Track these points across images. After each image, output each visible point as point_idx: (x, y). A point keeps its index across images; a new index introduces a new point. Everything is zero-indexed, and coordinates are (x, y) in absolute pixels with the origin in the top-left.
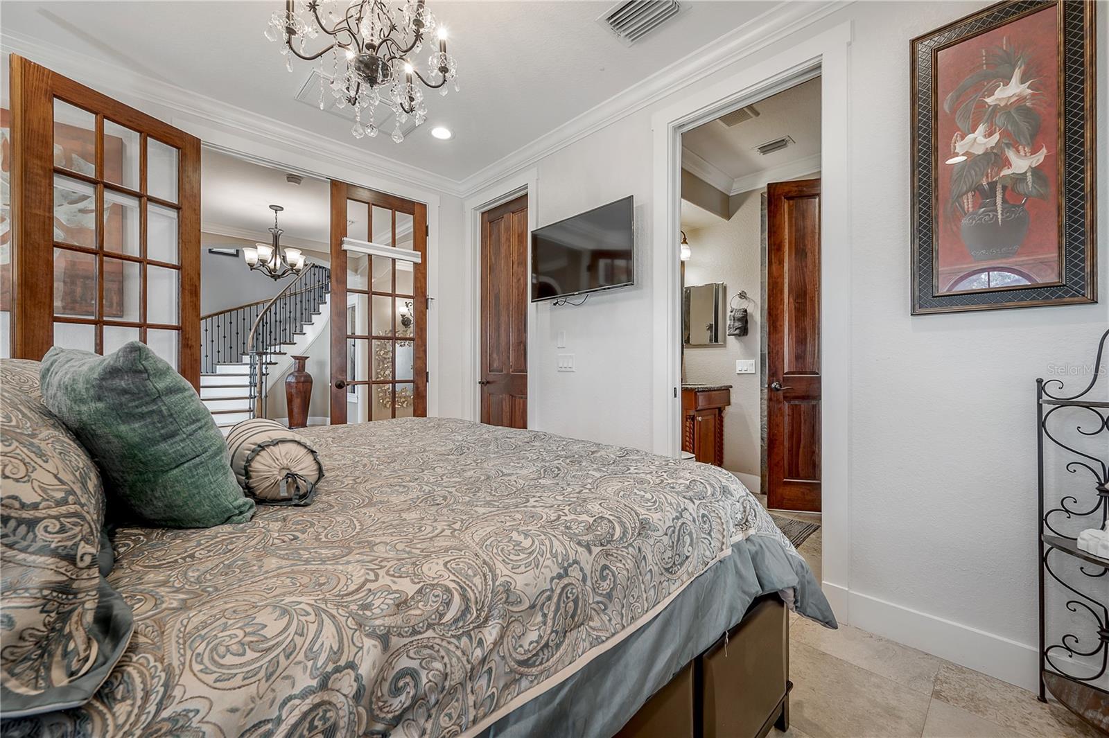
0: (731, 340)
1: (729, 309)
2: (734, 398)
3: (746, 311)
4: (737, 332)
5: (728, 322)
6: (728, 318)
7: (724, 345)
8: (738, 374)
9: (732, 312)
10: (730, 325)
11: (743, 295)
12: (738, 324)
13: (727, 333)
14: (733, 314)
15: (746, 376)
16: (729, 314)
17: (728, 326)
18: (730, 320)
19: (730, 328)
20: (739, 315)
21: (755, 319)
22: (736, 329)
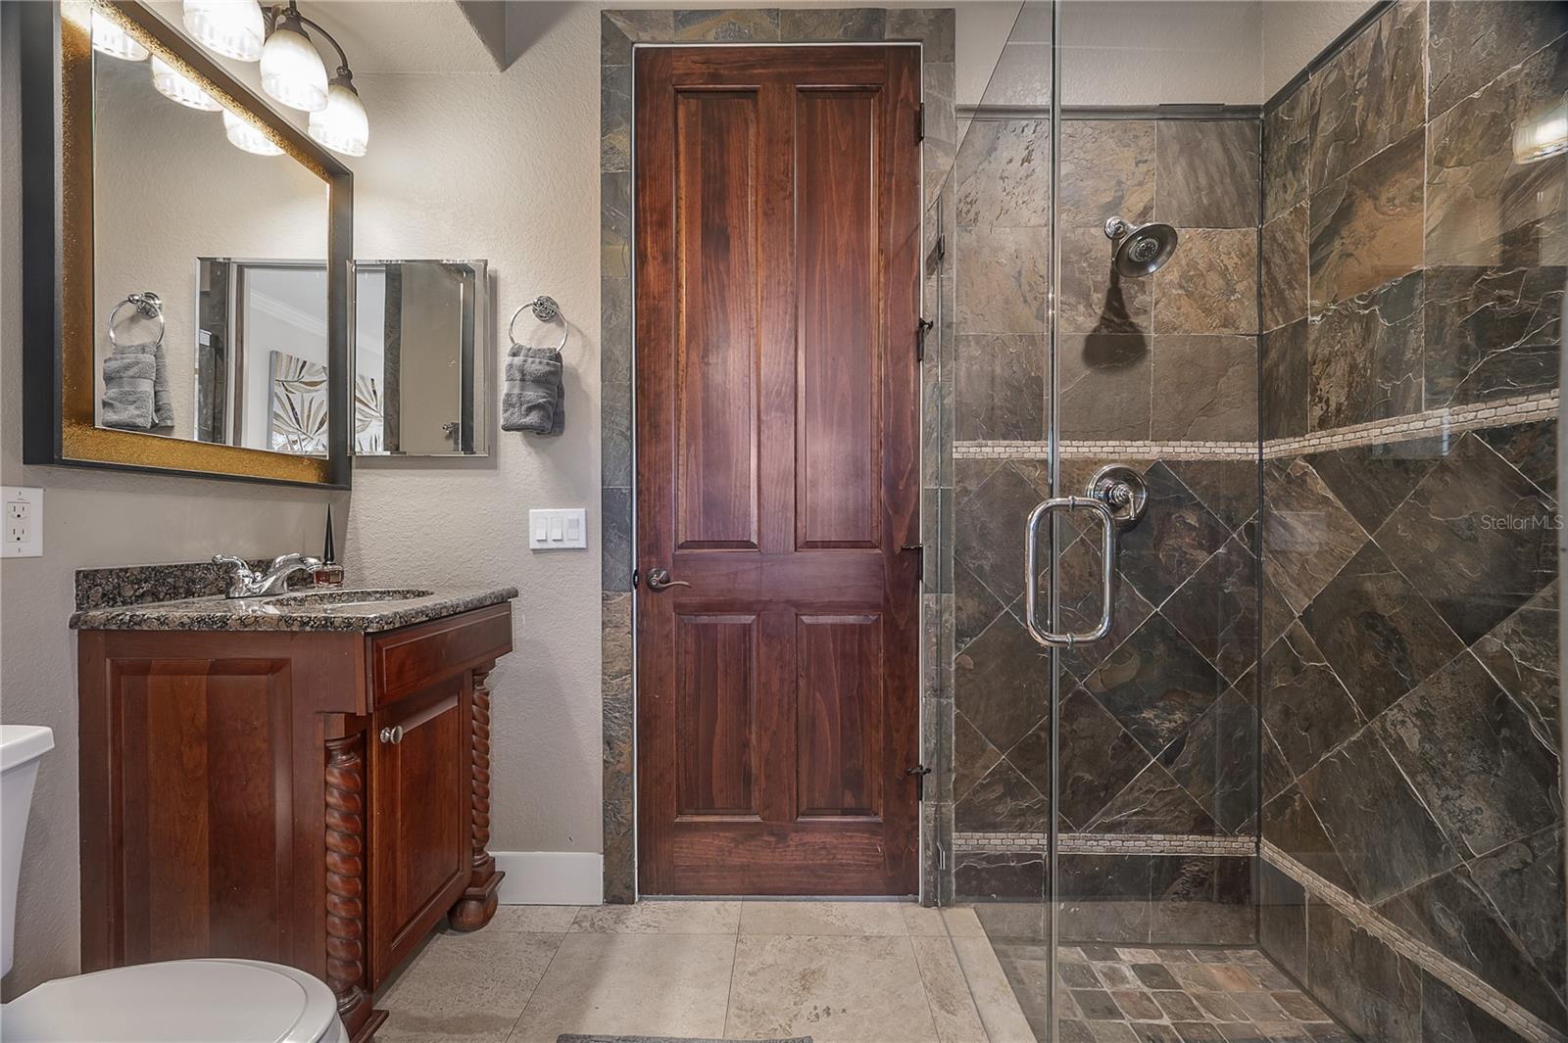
0: (514, 448)
1: (505, 347)
2: (522, 625)
3: (558, 357)
4: (533, 418)
5: (504, 387)
6: (503, 375)
7: (491, 462)
8: (535, 551)
9: (514, 355)
10: (508, 395)
11: (547, 311)
12: (534, 395)
13: (502, 422)
14: (517, 360)
15: (563, 555)
16: (504, 360)
17: (502, 397)
18: (510, 379)
19: (509, 405)
20: (536, 367)
21: (584, 387)
22: (530, 409)
